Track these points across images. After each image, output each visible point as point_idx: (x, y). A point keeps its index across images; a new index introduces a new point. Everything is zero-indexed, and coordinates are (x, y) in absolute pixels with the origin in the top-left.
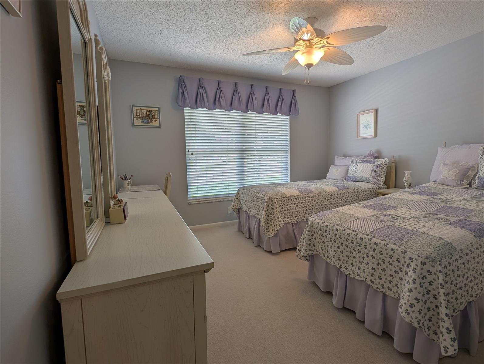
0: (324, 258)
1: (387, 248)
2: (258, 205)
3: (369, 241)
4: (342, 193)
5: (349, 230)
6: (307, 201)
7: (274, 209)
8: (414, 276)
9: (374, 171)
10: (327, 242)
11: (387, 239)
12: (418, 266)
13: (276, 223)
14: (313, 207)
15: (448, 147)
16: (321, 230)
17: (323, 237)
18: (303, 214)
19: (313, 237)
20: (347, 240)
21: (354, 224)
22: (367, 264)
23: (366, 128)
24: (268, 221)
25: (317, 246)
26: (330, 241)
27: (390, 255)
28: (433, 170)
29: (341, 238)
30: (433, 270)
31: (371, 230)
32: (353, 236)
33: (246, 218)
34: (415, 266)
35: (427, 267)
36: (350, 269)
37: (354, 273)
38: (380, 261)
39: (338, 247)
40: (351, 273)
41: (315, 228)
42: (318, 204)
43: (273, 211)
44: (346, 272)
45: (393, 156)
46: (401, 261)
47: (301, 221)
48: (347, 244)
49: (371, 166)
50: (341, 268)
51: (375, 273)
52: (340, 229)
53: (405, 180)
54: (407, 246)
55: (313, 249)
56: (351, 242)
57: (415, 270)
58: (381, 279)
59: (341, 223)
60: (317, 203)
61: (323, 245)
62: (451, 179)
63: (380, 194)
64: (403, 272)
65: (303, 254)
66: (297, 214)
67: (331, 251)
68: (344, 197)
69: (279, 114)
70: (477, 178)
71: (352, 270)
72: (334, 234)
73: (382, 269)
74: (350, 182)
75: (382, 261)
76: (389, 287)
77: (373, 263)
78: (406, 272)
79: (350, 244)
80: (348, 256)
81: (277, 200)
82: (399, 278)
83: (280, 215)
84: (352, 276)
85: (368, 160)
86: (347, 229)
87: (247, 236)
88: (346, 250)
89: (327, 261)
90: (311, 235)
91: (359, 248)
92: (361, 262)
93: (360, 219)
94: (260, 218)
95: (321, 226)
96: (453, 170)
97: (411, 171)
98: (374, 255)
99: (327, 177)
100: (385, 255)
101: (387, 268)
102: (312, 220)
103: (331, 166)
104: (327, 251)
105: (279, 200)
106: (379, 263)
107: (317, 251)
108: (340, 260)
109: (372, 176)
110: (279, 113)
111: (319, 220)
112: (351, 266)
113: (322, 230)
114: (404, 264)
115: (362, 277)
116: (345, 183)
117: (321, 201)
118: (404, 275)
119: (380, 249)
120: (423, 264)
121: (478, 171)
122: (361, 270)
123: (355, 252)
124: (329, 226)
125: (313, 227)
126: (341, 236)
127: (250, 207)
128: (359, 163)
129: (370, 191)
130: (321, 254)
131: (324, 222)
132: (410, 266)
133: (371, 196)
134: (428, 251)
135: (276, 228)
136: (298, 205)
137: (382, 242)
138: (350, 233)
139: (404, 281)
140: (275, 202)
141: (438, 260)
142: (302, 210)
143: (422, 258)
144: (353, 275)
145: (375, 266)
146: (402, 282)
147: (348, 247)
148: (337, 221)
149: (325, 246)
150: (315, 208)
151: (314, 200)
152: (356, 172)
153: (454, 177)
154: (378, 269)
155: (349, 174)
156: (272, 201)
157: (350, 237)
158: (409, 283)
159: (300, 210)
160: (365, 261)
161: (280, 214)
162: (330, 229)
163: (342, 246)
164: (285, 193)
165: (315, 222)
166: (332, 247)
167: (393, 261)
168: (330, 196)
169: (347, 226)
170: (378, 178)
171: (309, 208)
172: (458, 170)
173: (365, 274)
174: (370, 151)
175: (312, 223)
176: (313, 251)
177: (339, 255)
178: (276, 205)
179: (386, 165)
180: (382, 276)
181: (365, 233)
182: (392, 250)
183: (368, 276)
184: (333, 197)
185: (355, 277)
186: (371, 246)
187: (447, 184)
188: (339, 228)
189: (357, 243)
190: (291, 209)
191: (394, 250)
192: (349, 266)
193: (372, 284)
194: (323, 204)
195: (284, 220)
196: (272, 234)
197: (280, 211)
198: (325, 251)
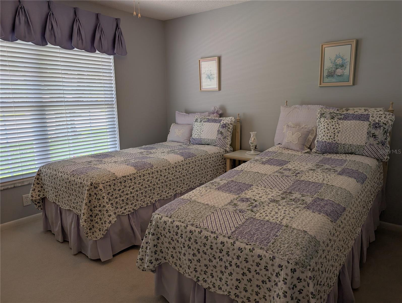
0: (176, 268)
1: (253, 254)
2: (74, 194)
3: (232, 246)
4: (188, 163)
5: (206, 232)
6: (147, 180)
7: (100, 199)
8: (285, 289)
9: (220, 132)
10: (178, 247)
11: (252, 242)
12: (288, 276)
13: (105, 219)
14: (155, 187)
15: (290, 106)
16: (170, 232)
17: (173, 241)
18: (142, 198)
19: (160, 241)
20: (205, 245)
21: (211, 221)
22: (231, 274)
23: (209, 78)
24: (91, 217)
25: (165, 252)
26: (182, 246)
27: (257, 262)
28: (277, 132)
29: (197, 243)
30: (302, 276)
31: (233, 230)
32: (212, 240)
33: (57, 212)
34: (285, 275)
35: (297, 274)
36: (209, 282)
37: (214, 287)
38: (245, 271)
39: (194, 255)
40: (211, 286)
41: (162, 229)
42: (161, 181)
43: (98, 202)
44: (205, 286)
45: (238, 114)
46: (269, 270)
47: (140, 207)
48: (205, 251)
49: (216, 126)
50: (198, 281)
51: (239, 285)
52: (195, 231)
53: (251, 142)
54: (275, 249)
55: (160, 257)
56: (210, 248)
57: (285, 280)
58: (246, 291)
59: (195, 220)
60: (159, 180)
61: (174, 251)
62: (295, 143)
63: (227, 159)
64: (272, 282)
65: (147, 266)
66: (134, 200)
67: (185, 260)
68: (191, 167)
69: (97, 52)
70: (316, 141)
71: (212, 282)
72: (188, 237)
73: (248, 280)
74: (195, 146)
75: (248, 270)
76: (256, 299)
77: (238, 273)
78: (275, 282)
79: (208, 250)
80: (207, 265)
81: (103, 185)
82: (267, 288)
83: (109, 207)
84: (212, 290)
85: (213, 118)
86: (205, 230)
87: (60, 238)
88: (204, 258)
89: (180, 271)
90: (157, 239)
91: (220, 255)
92: (223, 272)
93: (217, 211)
94: (79, 213)
95: (169, 227)
96: (296, 134)
97: (256, 132)
98: (238, 264)
99: (168, 139)
100: (251, 263)
101: (253, 277)
102: (157, 218)
103: (172, 125)
104: (180, 259)
105: (107, 185)
106: (245, 272)
107: (166, 258)
108: (196, 271)
109: (218, 138)
110: (97, 50)
111: (167, 218)
112: (211, 277)
113: (172, 232)
114: (272, 272)
115: (225, 290)
116: (191, 147)
117: (164, 177)
118: (272, 286)
119: (245, 256)
120: (293, 271)
121: (316, 133)
122: (223, 281)
123: (215, 260)
124: (181, 226)
125: (159, 228)
126: (196, 240)
127: (61, 196)
128: (204, 122)
129: (217, 156)
130: (172, 263)
131: (174, 221)
132: (280, 275)
133: (218, 161)
134: (297, 254)
135: (106, 226)
136: (134, 188)
137: (247, 246)
138: (208, 236)
139: (273, 292)
140: (100, 190)
141: (307, 264)
142: (141, 192)
143: (291, 264)
144: (213, 288)
145: (240, 277)
146: (270, 294)
147: (206, 254)
148: (190, 218)
149: (176, 252)
150: (157, 187)
151: (155, 177)
152: (202, 132)
153: (297, 141)
154: (243, 280)
155: (193, 135)
156: (95, 188)
157: (209, 241)
158: (279, 297)
159: (137, 193)
160: (228, 271)
161: (109, 205)
162: (182, 231)
163: (198, 253)
164: (114, 174)
165: (161, 221)
166: (185, 255)
167: (261, 270)
168: (175, 169)
169: (204, 225)
170: (224, 140)
171: (150, 189)
172: (300, 133)
173: (229, 287)
174: (215, 107)
175: (158, 222)
176: (161, 259)
177: (196, 265)
178: (103, 193)
179: (232, 124)
180: (248, 288)
181: (227, 235)
182: (259, 256)
183: (231, 289)
184: (178, 169)
185: (216, 290)
186: (234, 252)
187: (291, 148)
188: (193, 228)
189: (217, 248)
190: (124, 195)
191: (261, 256)
192: (208, 277)
193: (236, 299)
194: (167, 180)
195: (116, 212)
196: (99, 235)
197: (110, 200)
198: (176, 259)
